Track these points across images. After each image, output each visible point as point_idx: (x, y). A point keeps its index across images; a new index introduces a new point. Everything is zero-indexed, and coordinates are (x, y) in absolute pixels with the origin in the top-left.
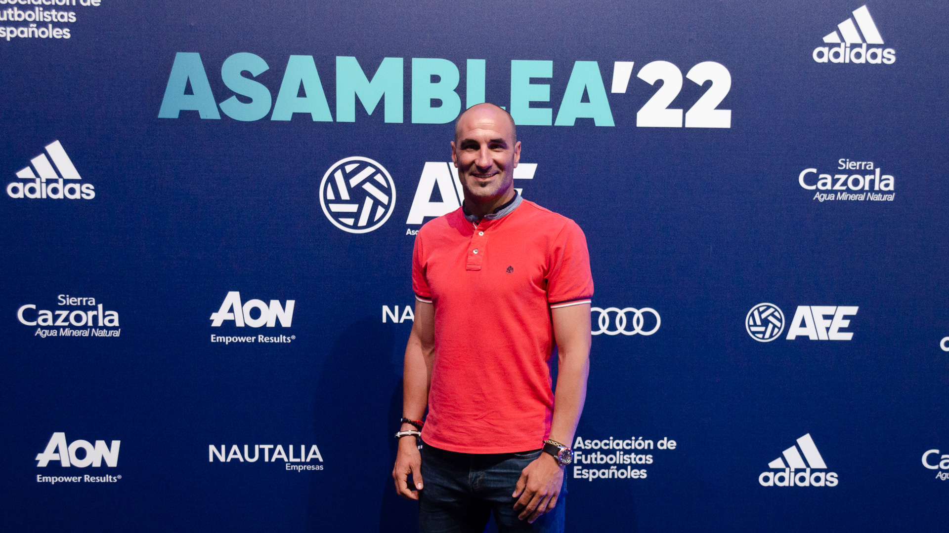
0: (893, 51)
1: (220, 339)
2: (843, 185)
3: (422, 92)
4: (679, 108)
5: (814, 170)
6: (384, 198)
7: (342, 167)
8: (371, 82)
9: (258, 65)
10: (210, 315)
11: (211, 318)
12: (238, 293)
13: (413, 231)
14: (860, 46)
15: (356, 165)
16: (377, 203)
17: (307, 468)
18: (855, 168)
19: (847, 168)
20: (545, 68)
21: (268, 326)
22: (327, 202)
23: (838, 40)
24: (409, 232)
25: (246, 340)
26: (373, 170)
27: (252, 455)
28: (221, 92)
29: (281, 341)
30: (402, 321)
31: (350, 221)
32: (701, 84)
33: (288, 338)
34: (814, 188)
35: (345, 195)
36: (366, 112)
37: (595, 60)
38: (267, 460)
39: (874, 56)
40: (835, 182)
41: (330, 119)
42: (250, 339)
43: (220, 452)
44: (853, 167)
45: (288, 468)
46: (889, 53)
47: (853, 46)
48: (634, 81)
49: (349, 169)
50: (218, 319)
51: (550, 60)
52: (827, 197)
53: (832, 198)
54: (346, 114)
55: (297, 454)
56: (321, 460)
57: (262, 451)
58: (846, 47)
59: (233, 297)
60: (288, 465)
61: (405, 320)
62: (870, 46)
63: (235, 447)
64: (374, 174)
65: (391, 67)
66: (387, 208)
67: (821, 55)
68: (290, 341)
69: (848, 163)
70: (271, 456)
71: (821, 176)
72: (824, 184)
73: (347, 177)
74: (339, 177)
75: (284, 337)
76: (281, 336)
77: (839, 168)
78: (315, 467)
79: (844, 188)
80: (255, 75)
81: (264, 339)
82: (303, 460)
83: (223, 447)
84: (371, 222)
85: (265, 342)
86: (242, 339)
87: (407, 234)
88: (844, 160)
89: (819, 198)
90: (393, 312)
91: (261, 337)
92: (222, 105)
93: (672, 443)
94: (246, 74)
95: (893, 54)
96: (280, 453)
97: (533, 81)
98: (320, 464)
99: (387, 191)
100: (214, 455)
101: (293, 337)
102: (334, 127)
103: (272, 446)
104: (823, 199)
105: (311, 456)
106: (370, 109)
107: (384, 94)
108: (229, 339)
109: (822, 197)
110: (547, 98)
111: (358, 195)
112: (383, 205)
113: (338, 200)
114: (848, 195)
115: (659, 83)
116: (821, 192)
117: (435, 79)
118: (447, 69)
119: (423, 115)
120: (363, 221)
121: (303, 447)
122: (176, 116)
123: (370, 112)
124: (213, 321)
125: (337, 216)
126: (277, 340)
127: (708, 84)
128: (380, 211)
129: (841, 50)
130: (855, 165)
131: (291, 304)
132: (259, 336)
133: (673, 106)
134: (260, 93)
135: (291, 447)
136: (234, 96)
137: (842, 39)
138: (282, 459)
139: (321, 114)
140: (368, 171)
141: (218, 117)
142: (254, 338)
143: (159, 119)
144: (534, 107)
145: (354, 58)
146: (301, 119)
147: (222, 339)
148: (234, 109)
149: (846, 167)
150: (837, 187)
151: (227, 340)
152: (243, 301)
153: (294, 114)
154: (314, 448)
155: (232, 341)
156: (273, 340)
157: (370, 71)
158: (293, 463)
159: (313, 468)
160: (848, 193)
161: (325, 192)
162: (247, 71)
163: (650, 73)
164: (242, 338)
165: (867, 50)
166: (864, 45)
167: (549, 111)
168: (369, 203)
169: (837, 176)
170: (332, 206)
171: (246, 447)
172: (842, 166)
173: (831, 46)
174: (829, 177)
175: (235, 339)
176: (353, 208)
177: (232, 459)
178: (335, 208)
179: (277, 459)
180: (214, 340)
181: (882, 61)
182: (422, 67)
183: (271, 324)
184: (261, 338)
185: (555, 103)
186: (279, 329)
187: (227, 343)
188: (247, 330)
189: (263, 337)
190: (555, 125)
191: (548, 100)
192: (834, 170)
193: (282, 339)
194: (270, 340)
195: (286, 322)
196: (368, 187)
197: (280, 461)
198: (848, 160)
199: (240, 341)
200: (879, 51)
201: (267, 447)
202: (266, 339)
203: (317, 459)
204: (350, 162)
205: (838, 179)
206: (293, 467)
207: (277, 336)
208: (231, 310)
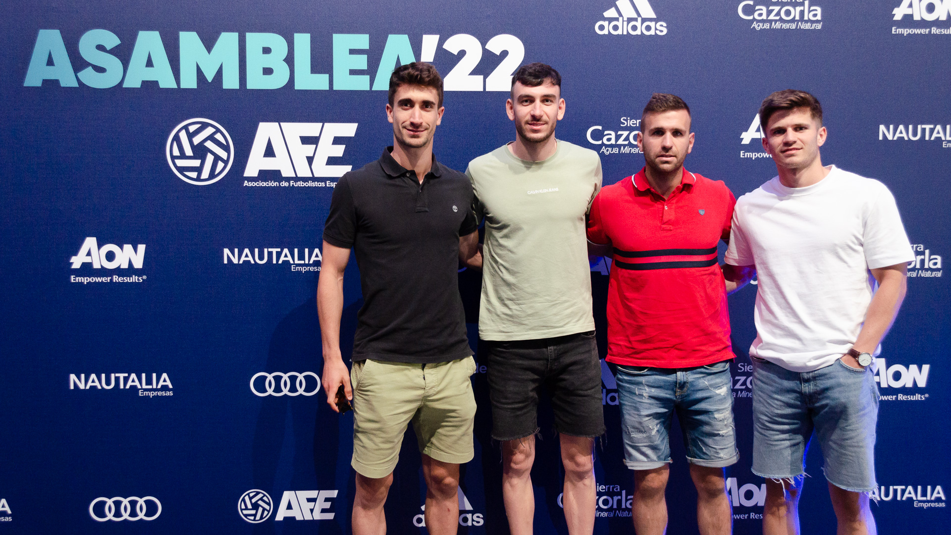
0: (665, 24)
1: (79, 279)
2: (625, 140)
3: (255, 62)
4: (480, 75)
5: (600, 128)
6: (223, 154)
7: (186, 128)
8: (211, 54)
9: (111, 40)
10: (70, 258)
11: (71, 261)
12: (95, 239)
13: (249, 183)
14: (636, 20)
15: (198, 126)
16: (217, 158)
17: (159, 394)
18: (635, 125)
19: (629, 125)
20: (362, 41)
21: (122, 267)
22: (173, 158)
23: (616, 15)
24: (246, 183)
25: (102, 280)
26: (214, 130)
27: (108, 383)
28: (78, 63)
29: (134, 281)
30: (241, 262)
31: (194, 175)
32: (498, 54)
33: (140, 278)
34: (600, 142)
35: (189, 152)
36: (207, 80)
37: (405, 34)
38: (122, 387)
39: (648, 28)
40: (618, 137)
41: (175, 86)
42: (106, 279)
43: (79, 379)
44: (633, 124)
45: (141, 394)
46: (661, 26)
47: (630, 20)
48: (441, 51)
49: (192, 129)
50: (77, 262)
51: (366, 34)
52: (612, 151)
53: (616, 151)
54: (189, 81)
55: (149, 382)
56: (171, 386)
57: (117, 379)
58: (623, 21)
59: (90, 242)
60: (141, 392)
61: (244, 261)
62: (644, 20)
63: (93, 376)
64: (215, 133)
65: (228, 41)
66: (226, 162)
67: (602, 28)
68: (141, 281)
69: (629, 121)
70: (125, 384)
71: (606, 132)
72: (609, 140)
73: (191, 136)
74: (183, 136)
75: (137, 277)
76: (134, 276)
77: (621, 125)
78: (165, 393)
79: (627, 143)
80: (108, 49)
81: (118, 279)
82: (155, 387)
83: (83, 376)
84: (212, 175)
85: (119, 282)
86: (99, 280)
87: (244, 185)
88: (625, 118)
89: (605, 151)
90: (233, 254)
91: (116, 277)
92: (79, 74)
93: (483, 368)
94: (101, 48)
95: (665, 27)
96: (133, 381)
97: (352, 52)
98: (170, 390)
99: (226, 148)
100: (75, 384)
101: (145, 277)
102: (179, 93)
103: (126, 375)
104: (608, 152)
105: (161, 383)
106: (210, 77)
107: (222, 64)
108: (87, 280)
109: (607, 150)
110: (364, 66)
111: (200, 152)
112: (222, 160)
113: (183, 156)
114: (630, 149)
115: (462, 53)
116: (607, 146)
117: (267, 51)
118: (277, 42)
119: (256, 81)
120: (205, 174)
121: (154, 375)
122: (39, 84)
123: (210, 79)
124: (72, 263)
125: (182, 170)
126: (130, 280)
127: (505, 54)
128: (220, 165)
129: (619, 24)
130: (635, 122)
131: (142, 248)
132: (114, 276)
133: (475, 72)
134: (113, 64)
135: (144, 375)
136: (90, 68)
137: (620, 15)
138: (136, 386)
139: (167, 81)
140: (209, 131)
141: (76, 85)
142: (109, 278)
143: (25, 87)
144: (353, 74)
145: (195, 33)
146: (150, 86)
147: (81, 279)
148: (90, 78)
149: (627, 124)
150: (620, 142)
151: (85, 280)
152: (100, 246)
153: (143, 81)
154: (165, 376)
155: (90, 281)
156: (127, 280)
157: (209, 44)
158: (146, 390)
159: (163, 394)
160: (630, 147)
161: (171, 149)
162: (102, 45)
163: (453, 44)
164: (99, 278)
165: (642, 24)
166: (639, 19)
167: (367, 78)
168: (210, 158)
169: (620, 133)
170: (177, 161)
171: (103, 376)
172: (624, 124)
173: (610, 20)
174: (613, 133)
175: (92, 280)
176: (196, 163)
177: (91, 387)
178: (181, 163)
179: (131, 386)
180: (74, 280)
181: (655, 33)
182: (255, 40)
183: (125, 266)
184: (116, 279)
185: (372, 71)
186: (131, 270)
187: (85, 283)
188: (103, 272)
189: (117, 277)
190: (373, 89)
191: (366, 68)
192: (617, 127)
193: (134, 279)
194: (124, 280)
195: (138, 264)
196: (209, 144)
197: (133, 388)
198: (629, 118)
199: (97, 281)
200: (652, 24)
201: (122, 376)
202: (120, 280)
203: (167, 386)
204: (193, 124)
205: (622, 135)
206: (146, 393)
207: (130, 276)
208: (89, 254)
